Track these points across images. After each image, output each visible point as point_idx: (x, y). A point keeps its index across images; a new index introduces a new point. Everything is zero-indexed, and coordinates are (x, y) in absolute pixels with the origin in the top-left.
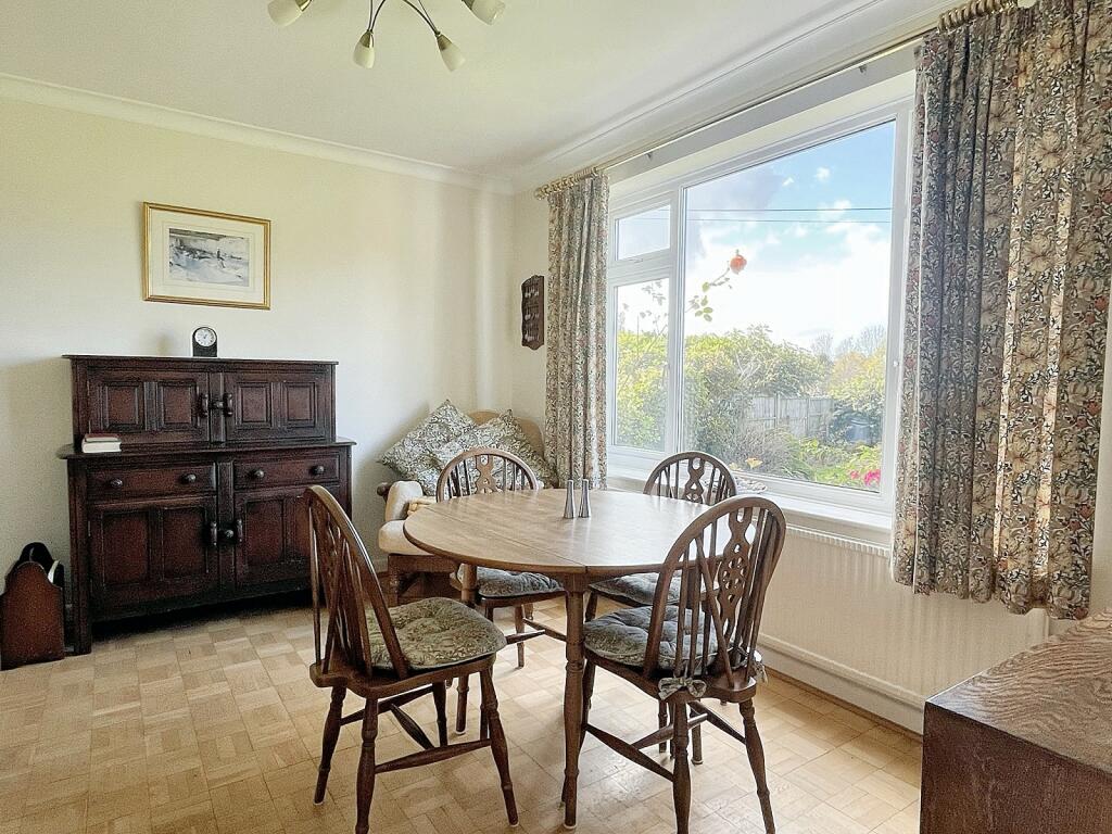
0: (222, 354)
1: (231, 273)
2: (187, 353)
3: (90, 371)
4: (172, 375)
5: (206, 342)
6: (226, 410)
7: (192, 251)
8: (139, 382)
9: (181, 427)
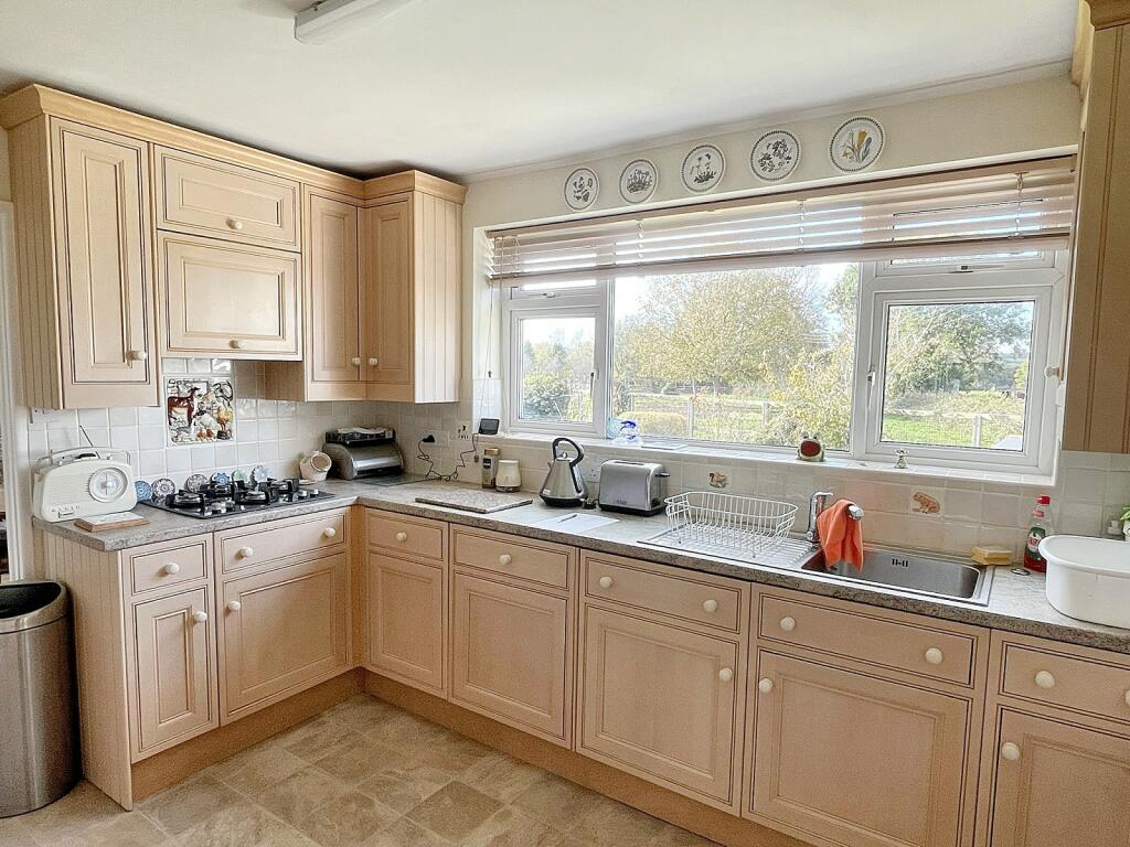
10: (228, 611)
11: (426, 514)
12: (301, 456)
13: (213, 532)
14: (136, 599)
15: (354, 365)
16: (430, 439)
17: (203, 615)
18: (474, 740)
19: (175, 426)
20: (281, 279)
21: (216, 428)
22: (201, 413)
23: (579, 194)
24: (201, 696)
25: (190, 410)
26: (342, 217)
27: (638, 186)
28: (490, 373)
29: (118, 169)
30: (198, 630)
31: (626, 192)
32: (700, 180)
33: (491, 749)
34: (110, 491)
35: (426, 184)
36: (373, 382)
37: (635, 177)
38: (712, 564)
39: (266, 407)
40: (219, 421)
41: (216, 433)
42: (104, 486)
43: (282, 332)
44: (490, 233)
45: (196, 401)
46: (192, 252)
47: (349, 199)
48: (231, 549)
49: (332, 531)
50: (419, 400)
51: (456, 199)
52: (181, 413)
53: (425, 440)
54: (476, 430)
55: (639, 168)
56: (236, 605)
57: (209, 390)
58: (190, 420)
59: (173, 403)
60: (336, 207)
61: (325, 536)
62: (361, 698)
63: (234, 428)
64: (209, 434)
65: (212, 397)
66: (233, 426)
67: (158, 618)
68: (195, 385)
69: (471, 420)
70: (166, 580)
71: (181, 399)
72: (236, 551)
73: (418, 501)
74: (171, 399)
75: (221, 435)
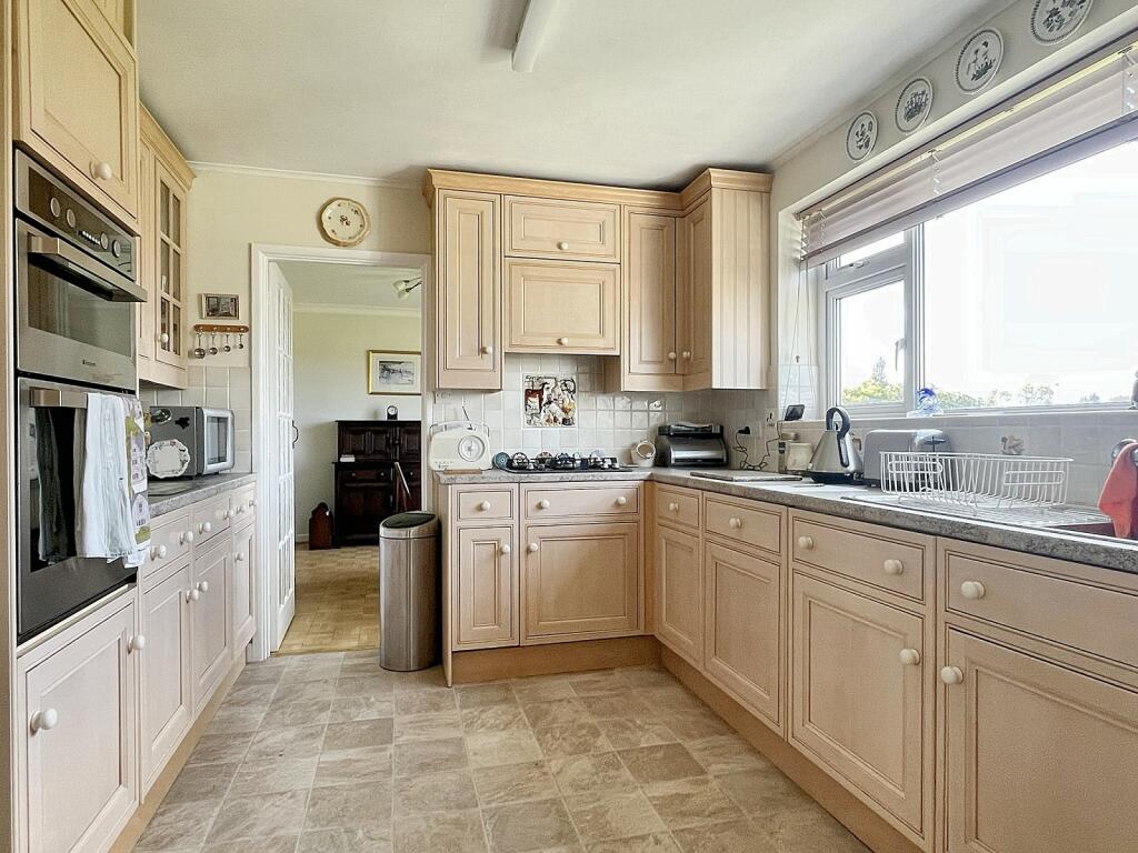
0: (399, 419)
1: (406, 379)
2: (386, 419)
3: (345, 427)
4: (377, 428)
5: (392, 413)
6: (399, 444)
7: (389, 370)
8: (364, 432)
9: (380, 452)
10: (528, 551)
11: (689, 484)
12: (634, 445)
13: (519, 483)
14: (460, 524)
15: (671, 360)
16: (747, 431)
17: (507, 548)
18: (725, 721)
19: (530, 411)
20: (602, 287)
21: (561, 416)
22: (549, 402)
23: (860, 144)
24: (505, 615)
25: (541, 400)
26: (661, 228)
27: (914, 111)
28: (797, 358)
29: (480, 218)
30: (505, 560)
31: (904, 123)
32: (976, 77)
33: (735, 732)
34: (474, 453)
35: (724, 180)
36: (690, 374)
37: (912, 103)
38: (898, 515)
39: (602, 401)
40: (564, 410)
41: (561, 420)
42: (469, 449)
43: (602, 331)
44: (799, 215)
45: (545, 393)
46: (532, 271)
47: (666, 212)
48: (534, 499)
49: (623, 500)
50: (716, 385)
51: (763, 189)
52: (534, 401)
53: (741, 432)
54: (781, 416)
55: (915, 91)
56: (535, 546)
57: (556, 385)
58: (541, 408)
59: (529, 393)
60: (653, 220)
61: (617, 504)
62: (654, 666)
63: (576, 416)
64: (555, 420)
65: (558, 391)
66: (575, 415)
67: (477, 543)
68: (545, 380)
69: (776, 405)
70: (481, 514)
71: (534, 391)
72: (537, 503)
73: (692, 475)
74: (527, 390)
75: (565, 421)
